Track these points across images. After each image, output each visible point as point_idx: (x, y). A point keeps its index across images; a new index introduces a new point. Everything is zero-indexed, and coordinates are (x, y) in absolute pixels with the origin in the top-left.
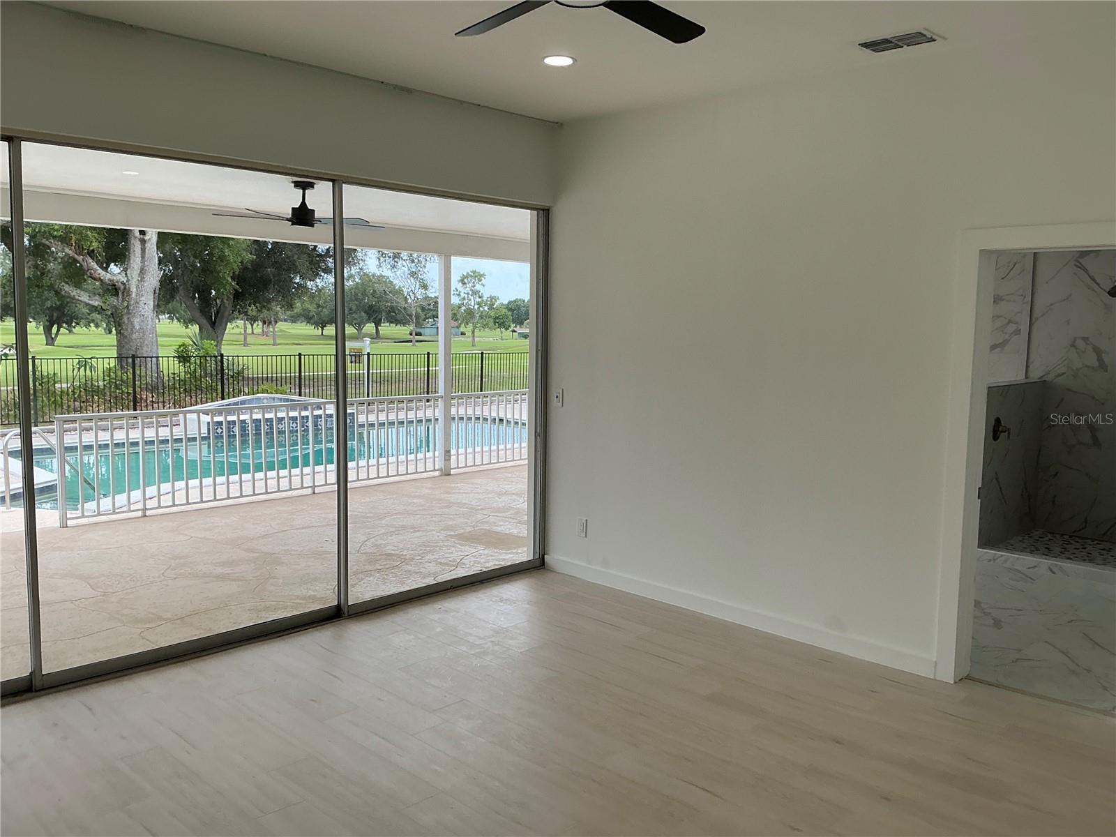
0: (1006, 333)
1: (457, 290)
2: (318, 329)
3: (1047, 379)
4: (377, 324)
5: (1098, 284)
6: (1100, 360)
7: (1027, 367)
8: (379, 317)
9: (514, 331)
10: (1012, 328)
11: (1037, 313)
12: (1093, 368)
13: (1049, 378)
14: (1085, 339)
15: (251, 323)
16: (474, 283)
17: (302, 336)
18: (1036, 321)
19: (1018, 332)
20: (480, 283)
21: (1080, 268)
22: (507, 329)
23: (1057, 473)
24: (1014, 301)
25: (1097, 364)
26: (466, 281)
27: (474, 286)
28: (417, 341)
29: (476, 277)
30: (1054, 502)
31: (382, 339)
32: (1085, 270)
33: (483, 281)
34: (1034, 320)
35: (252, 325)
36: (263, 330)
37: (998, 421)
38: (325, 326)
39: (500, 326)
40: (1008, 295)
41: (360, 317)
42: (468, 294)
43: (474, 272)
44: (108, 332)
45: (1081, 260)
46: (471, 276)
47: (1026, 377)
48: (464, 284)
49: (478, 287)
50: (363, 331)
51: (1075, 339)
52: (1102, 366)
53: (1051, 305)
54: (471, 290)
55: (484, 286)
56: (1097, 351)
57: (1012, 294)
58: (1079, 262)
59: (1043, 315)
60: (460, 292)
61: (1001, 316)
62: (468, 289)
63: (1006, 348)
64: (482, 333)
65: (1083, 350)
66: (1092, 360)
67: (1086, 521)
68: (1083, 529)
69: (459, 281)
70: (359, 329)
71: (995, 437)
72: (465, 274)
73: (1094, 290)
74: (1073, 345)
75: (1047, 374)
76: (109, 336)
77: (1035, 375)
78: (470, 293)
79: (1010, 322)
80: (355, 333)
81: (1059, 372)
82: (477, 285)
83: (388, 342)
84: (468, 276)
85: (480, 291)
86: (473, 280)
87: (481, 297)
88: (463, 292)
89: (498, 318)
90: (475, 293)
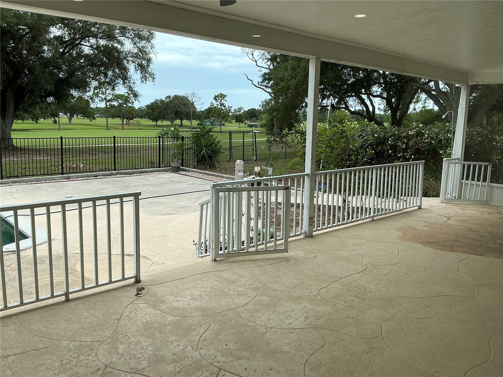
1: (212, 103)
2: (154, 122)
4: (181, 120)
8: (181, 116)
9: (245, 124)
17: (146, 125)
20: (224, 99)
22: (242, 123)
26: (217, 99)
27: (221, 101)
29: (222, 96)
31: (184, 127)
33: (226, 99)
35: (123, 120)
36: (127, 122)
38: (158, 121)
39: (238, 121)
41: (172, 116)
42: (218, 105)
43: (221, 94)
44: (55, 123)
46: (220, 96)
48: (216, 100)
49: (223, 102)
50: (174, 123)
55: (226, 101)
60: (214, 104)
62: (218, 102)
69: (214, 99)
70: (172, 122)
72: (216, 95)
76: (55, 125)
78: (220, 104)
80: (171, 124)
82: (222, 100)
84: (218, 96)
85: (224, 104)
86: (221, 98)
87: (225, 107)
88: (215, 104)
89: (238, 117)
90: (222, 105)
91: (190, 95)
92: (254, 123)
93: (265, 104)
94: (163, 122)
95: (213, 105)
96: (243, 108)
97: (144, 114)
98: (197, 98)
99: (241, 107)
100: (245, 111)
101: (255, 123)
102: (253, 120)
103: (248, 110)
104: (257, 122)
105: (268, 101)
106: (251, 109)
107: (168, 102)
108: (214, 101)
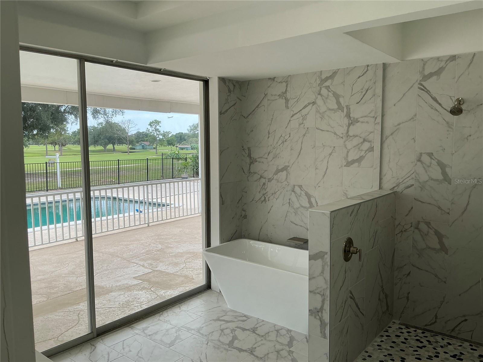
0: (362, 150)
1: (148, 129)
3: (398, 190)
4: (114, 145)
5: (440, 104)
6: (444, 173)
7: (381, 179)
8: (114, 141)
9: (177, 147)
10: (366, 145)
11: (387, 132)
12: (437, 180)
13: (399, 189)
14: (430, 155)
15: (54, 146)
16: (156, 125)
17: (76, 151)
18: (386, 139)
19: (371, 149)
20: (159, 125)
21: (422, 90)
22: (174, 146)
23: (410, 273)
24: (367, 122)
25: (441, 177)
26: (152, 124)
27: (156, 127)
28: (130, 152)
29: (157, 122)
30: (408, 298)
31: (116, 151)
32: (428, 92)
33: (160, 125)
34: (384, 139)
35: (55, 147)
36: (59, 149)
37: (349, 242)
39: (170, 145)
40: (362, 117)
41: (105, 142)
42: (153, 130)
43: (156, 120)
45: (423, 83)
46: (154, 122)
47: (380, 188)
48: (151, 126)
49: (158, 127)
50: (107, 148)
51: (421, 154)
52: (446, 179)
53: (399, 124)
54: (155, 129)
55: (160, 126)
56: (442, 166)
57: (366, 116)
58: (422, 85)
59: (392, 134)
61: (357, 136)
62: (153, 128)
63: (362, 163)
64: (160, 148)
65: (429, 165)
66: (437, 173)
67: (436, 317)
68: (433, 323)
69: (149, 125)
70: (105, 147)
71: (347, 258)
72: (151, 121)
73: (437, 110)
74: (419, 160)
75: (398, 185)
77: (388, 186)
78: (154, 130)
79: (364, 140)
80: (103, 149)
81: (409, 183)
83: (119, 153)
84: (153, 122)
85: (159, 129)
86: (155, 124)
87: (159, 132)
88: (151, 129)
89: (169, 141)
90: (157, 130)
91: (126, 122)
92: (184, 146)
93: (193, 128)
94: (96, 147)
95: (149, 131)
96: (171, 132)
97: (76, 141)
98: (133, 124)
99: (169, 132)
100: (173, 135)
101: (186, 146)
102: (184, 143)
103: (176, 134)
104: (187, 145)
105: (195, 126)
106: (179, 133)
107: (100, 128)
108: (149, 127)
